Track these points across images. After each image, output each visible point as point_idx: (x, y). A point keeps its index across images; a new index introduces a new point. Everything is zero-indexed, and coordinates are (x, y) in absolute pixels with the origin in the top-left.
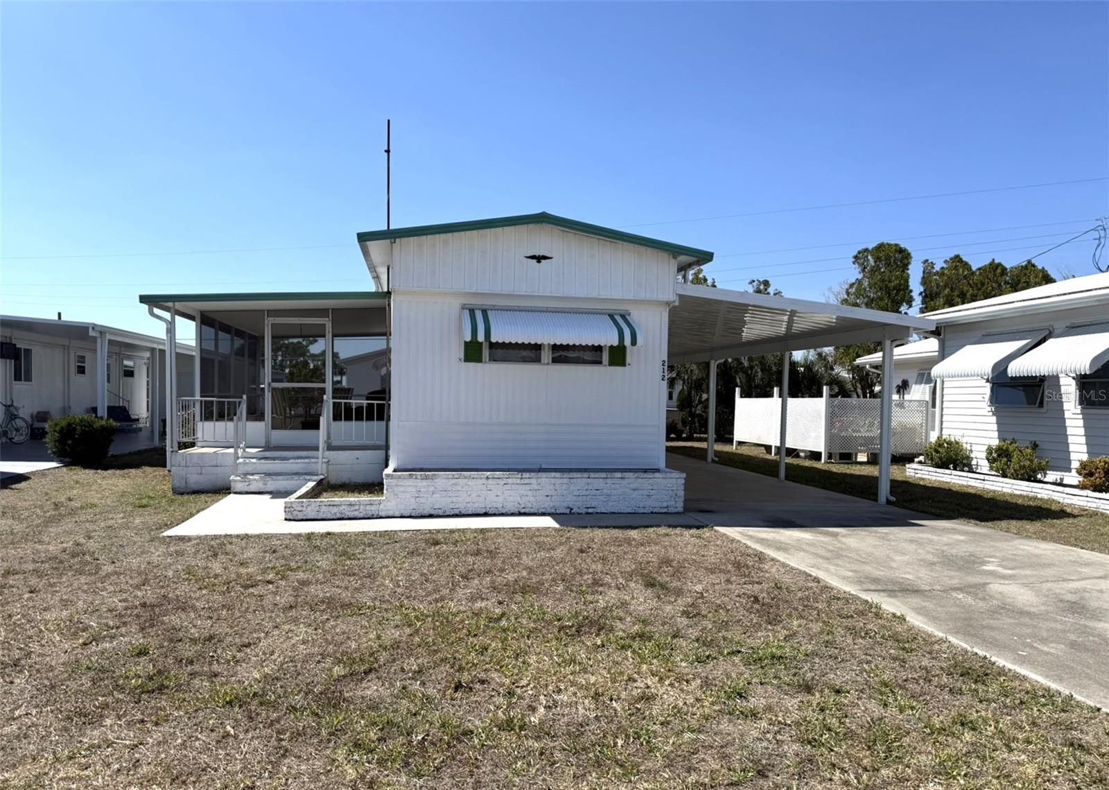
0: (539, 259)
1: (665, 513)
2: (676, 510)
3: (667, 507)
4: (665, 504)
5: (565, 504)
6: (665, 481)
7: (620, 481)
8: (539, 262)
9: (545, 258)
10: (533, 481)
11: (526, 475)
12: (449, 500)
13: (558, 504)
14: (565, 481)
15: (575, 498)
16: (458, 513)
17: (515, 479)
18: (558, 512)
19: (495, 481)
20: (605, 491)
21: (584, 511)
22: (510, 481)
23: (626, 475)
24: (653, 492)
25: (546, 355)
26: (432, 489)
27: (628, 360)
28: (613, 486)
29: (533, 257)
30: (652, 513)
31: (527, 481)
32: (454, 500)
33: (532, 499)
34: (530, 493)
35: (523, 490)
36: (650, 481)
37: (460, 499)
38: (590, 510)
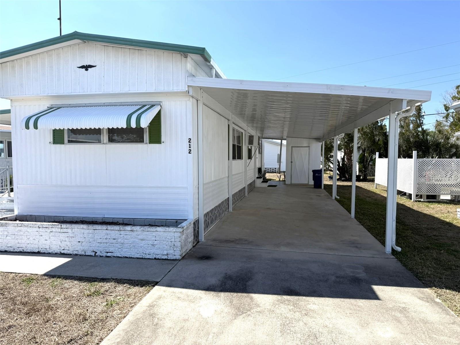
0: (86, 67)
1: (166, 259)
2: (174, 258)
3: (167, 255)
4: (165, 253)
5: (91, 249)
6: (166, 234)
7: (131, 233)
8: (87, 70)
9: (91, 66)
10: (69, 230)
11: (64, 226)
12: (17, 241)
13: (86, 248)
14: (91, 231)
15: (98, 245)
16: (22, 251)
17: (57, 227)
18: (87, 254)
19: (44, 230)
20: (119, 240)
21: (104, 254)
22: (54, 230)
23: (135, 228)
24: (156, 242)
25: (105, 137)
26: (6, 233)
27: (163, 139)
28: (126, 237)
29: (82, 67)
30: (155, 259)
31: (65, 230)
32: (20, 241)
33: (68, 244)
34: (67, 239)
35: (63, 236)
36: (154, 234)
37: (23, 241)
38: (109, 254)
